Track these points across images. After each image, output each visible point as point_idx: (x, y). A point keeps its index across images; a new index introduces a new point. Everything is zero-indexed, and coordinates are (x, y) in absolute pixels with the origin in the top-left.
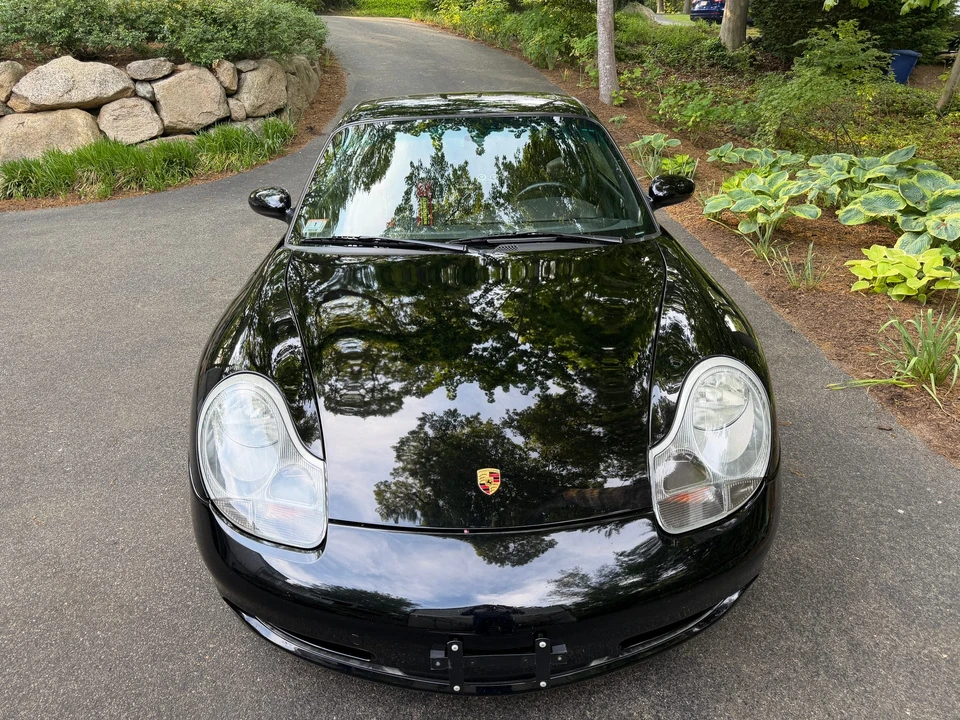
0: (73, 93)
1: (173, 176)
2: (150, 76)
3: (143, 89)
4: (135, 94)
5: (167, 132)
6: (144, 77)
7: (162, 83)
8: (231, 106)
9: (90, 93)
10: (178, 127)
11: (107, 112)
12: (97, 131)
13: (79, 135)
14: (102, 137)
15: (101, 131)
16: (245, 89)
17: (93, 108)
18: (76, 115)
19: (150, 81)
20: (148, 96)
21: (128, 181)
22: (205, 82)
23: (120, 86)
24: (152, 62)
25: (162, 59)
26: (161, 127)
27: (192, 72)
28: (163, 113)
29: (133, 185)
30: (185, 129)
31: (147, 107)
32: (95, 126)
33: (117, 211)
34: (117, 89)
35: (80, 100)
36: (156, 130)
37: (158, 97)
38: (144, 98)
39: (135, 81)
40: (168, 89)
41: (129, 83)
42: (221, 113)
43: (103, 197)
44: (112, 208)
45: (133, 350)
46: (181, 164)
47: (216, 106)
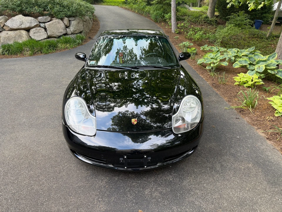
0: (22, 25)
1: (51, 50)
2: (44, 21)
3: (42, 25)
4: (40, 26)
5: (49, 37)
6: (43, 21)
7: (48, 23)
8: (67, 30)
9: (27, 25)
10: (52, 36)
11: (32, 31)
12: (29, 36)
13: (24, 37)
14: (30, 38)
15: (30, 37)
16: (71, 26)
17: (28, 30)
18: (23, 32)
19: (44, 23)
20: (43, 27)
21: (38, 51)
22: (60, 23)
23: (36, 24)
24: (45, 17)
25: (48, 16)
26: (47, 36)
27: (56, 20)
28: (48, 32)
29: (39, 52)
30: (54, 36)
31: (43, 30)
32: (28, 35)
33: (35, 59)
34: (35, 25)
35: (24, 27)
36: (46, 36)
37: (46, 27)
38: (42, 27)
39: (40, 22)
40: (49, 25)
41: (38, 23)
42: (64, 32)
43: (31, 55)
44: (33, 58)
45: (42, 96)
46: (53, 46)
47: (63, 30)
